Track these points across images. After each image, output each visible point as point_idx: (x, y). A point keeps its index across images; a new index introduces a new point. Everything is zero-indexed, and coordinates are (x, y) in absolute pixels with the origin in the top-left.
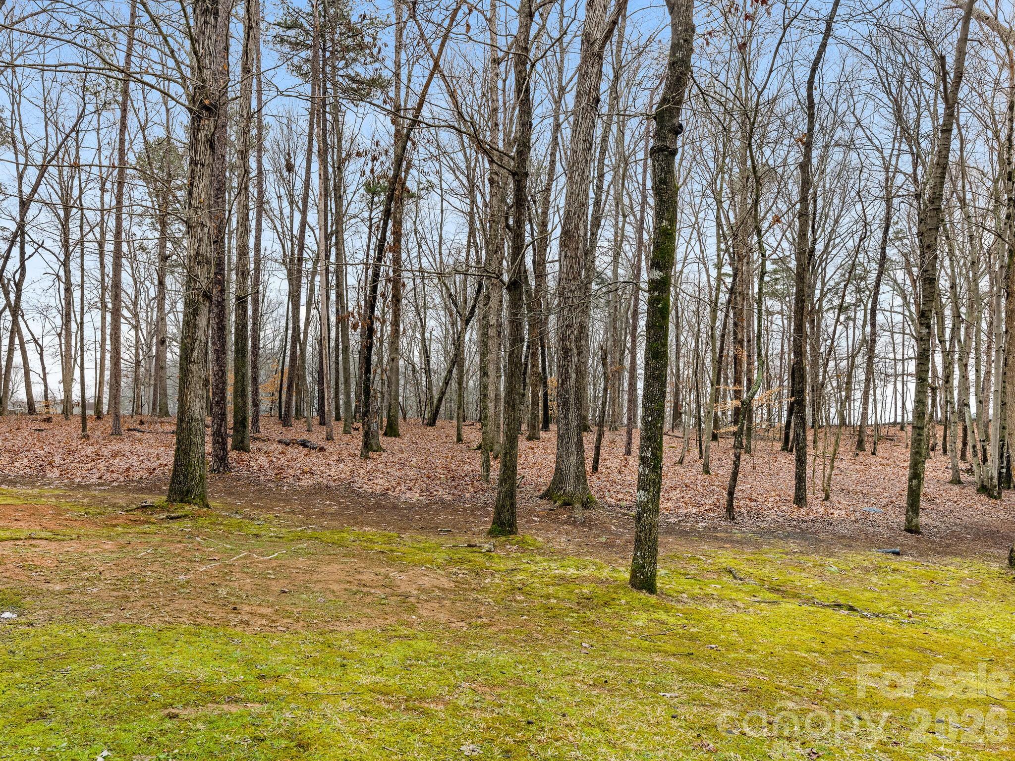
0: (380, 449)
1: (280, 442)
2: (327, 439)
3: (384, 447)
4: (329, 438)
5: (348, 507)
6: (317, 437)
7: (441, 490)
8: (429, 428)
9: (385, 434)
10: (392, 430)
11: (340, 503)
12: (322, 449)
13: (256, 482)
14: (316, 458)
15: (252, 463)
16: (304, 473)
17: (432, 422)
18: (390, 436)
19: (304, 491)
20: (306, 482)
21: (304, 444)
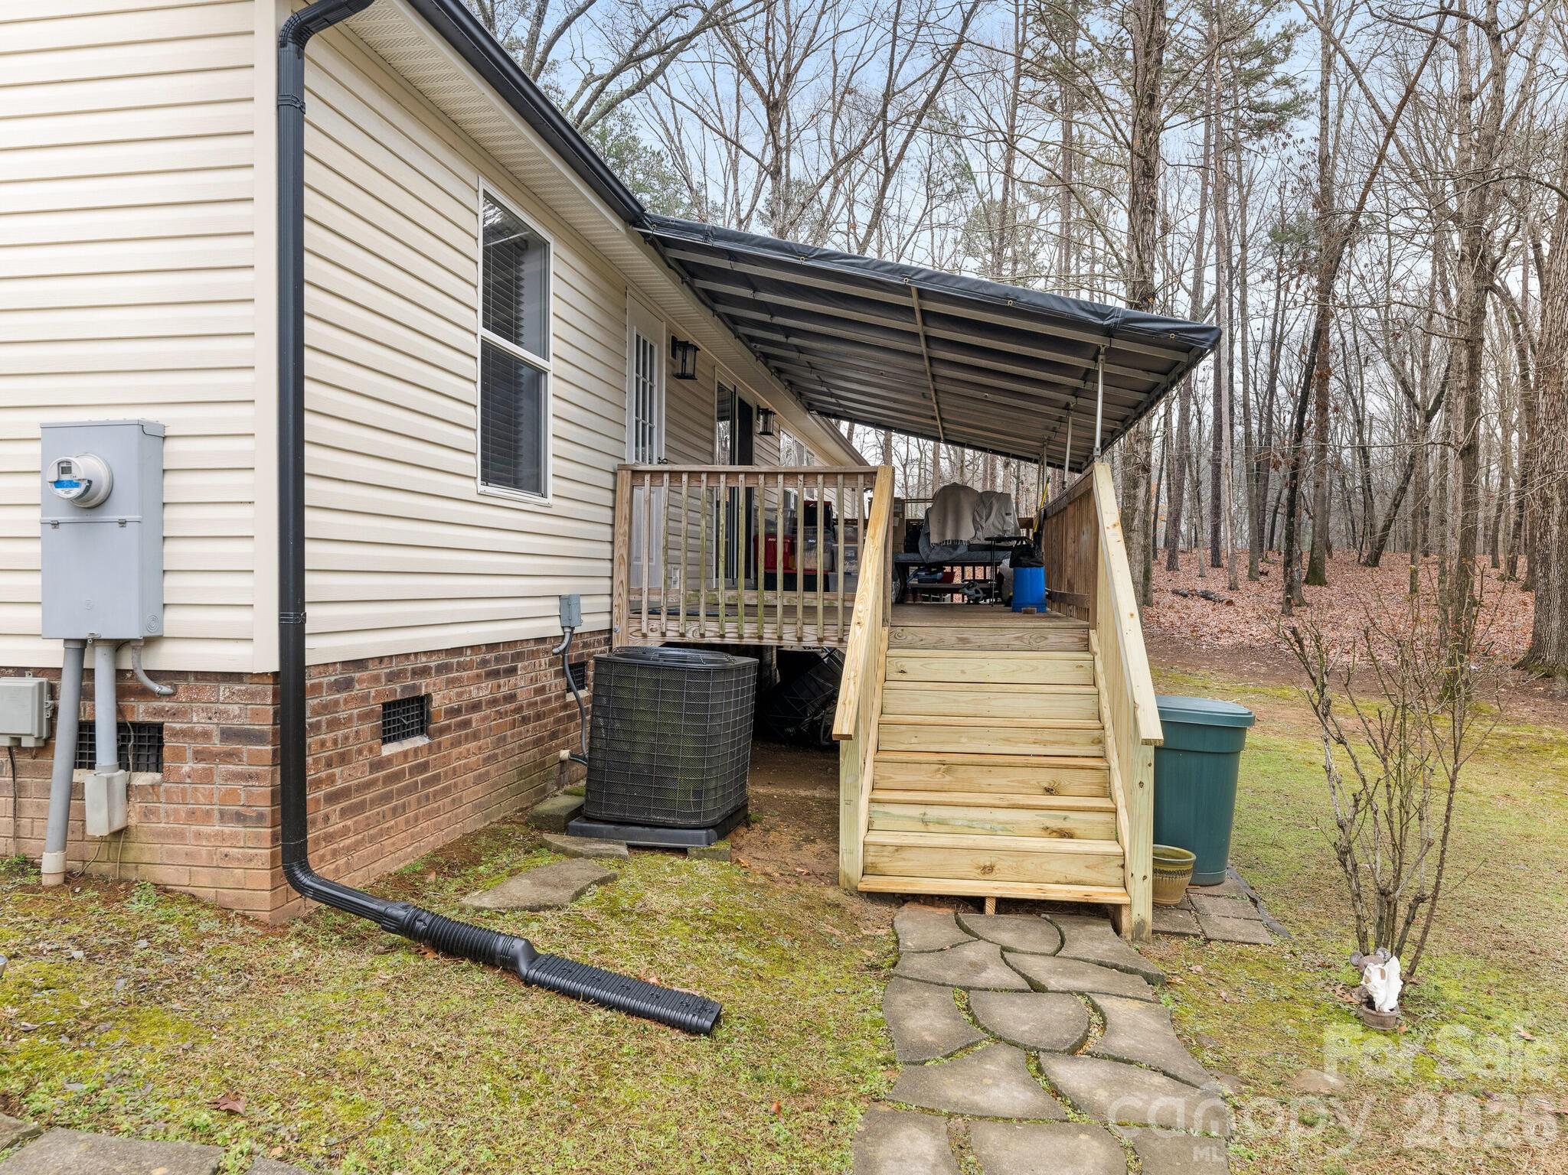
0: (1302, 603)
1: (1175, 592)
2: (1231, 589)
3: (1307, 599)
4: (1233, 587)
5: (1277, 669)
6: (1217, 583)
7: (1385, 655)
8: (1369, 570)
9: (1307, 582)
10: (1316, 576)
11: (1268, 665)
12: (1230, 603)
13: (1172, 640)
14: (1227, 615)
15: (1162, 620)
16: (1222, 631)
17: (1374, 561)
18: (1314, 584)
19: (1226, 651)
20: (1226, 641)
21: (1206, 596)
